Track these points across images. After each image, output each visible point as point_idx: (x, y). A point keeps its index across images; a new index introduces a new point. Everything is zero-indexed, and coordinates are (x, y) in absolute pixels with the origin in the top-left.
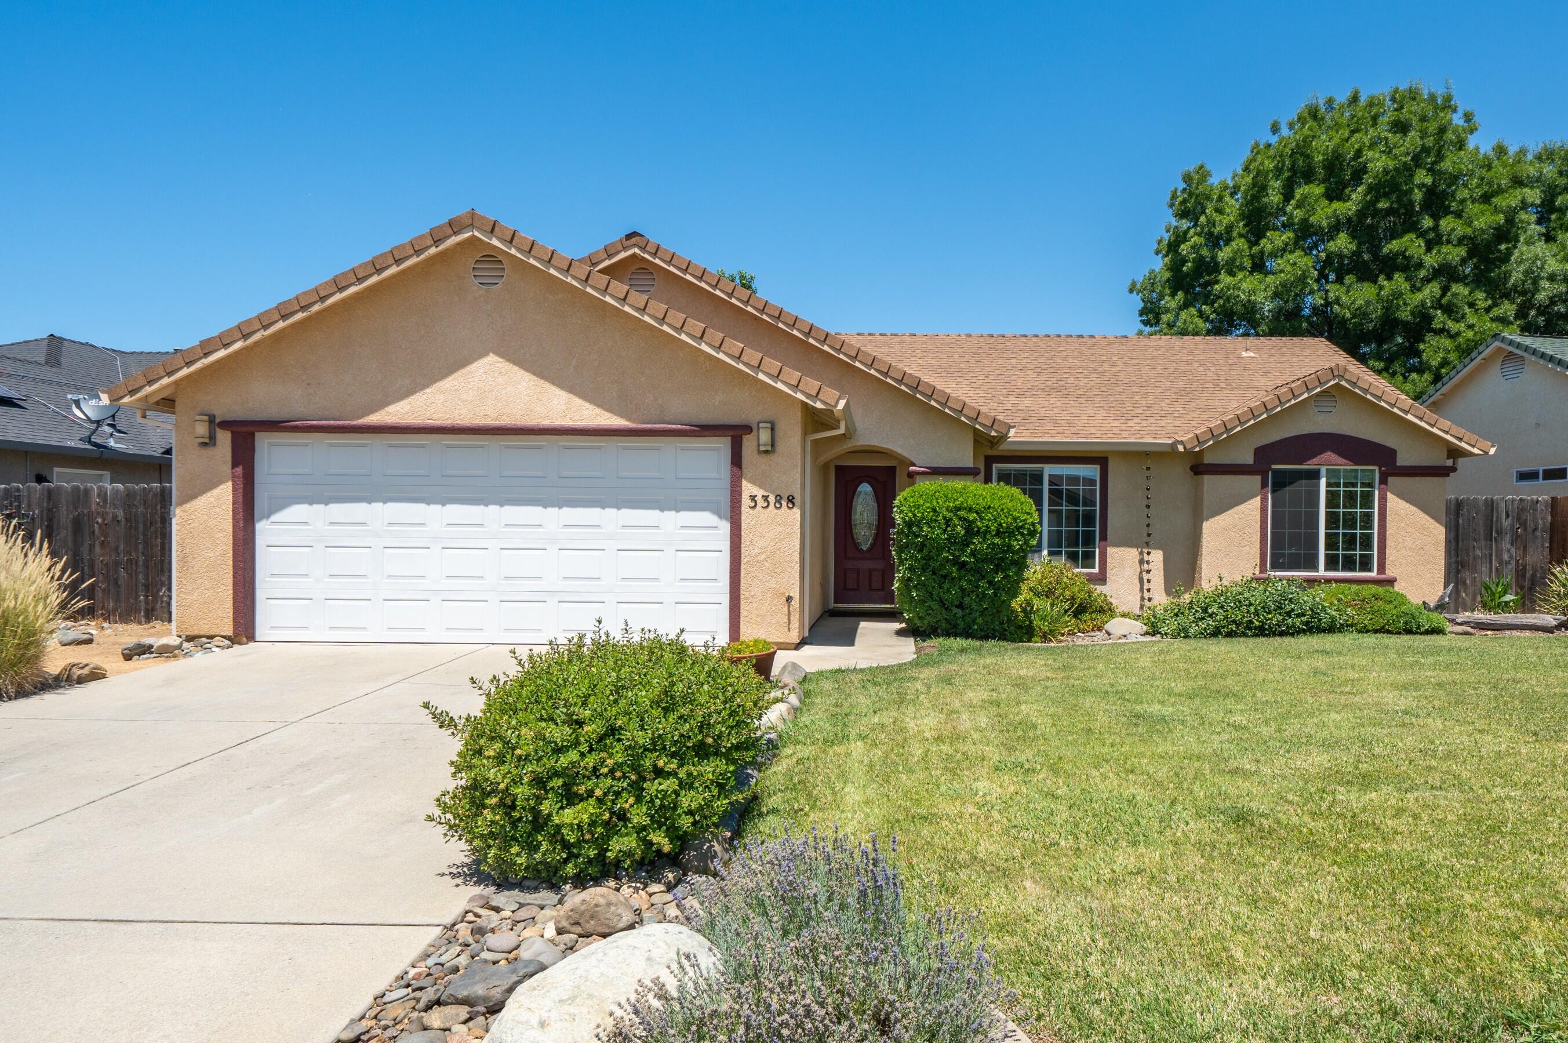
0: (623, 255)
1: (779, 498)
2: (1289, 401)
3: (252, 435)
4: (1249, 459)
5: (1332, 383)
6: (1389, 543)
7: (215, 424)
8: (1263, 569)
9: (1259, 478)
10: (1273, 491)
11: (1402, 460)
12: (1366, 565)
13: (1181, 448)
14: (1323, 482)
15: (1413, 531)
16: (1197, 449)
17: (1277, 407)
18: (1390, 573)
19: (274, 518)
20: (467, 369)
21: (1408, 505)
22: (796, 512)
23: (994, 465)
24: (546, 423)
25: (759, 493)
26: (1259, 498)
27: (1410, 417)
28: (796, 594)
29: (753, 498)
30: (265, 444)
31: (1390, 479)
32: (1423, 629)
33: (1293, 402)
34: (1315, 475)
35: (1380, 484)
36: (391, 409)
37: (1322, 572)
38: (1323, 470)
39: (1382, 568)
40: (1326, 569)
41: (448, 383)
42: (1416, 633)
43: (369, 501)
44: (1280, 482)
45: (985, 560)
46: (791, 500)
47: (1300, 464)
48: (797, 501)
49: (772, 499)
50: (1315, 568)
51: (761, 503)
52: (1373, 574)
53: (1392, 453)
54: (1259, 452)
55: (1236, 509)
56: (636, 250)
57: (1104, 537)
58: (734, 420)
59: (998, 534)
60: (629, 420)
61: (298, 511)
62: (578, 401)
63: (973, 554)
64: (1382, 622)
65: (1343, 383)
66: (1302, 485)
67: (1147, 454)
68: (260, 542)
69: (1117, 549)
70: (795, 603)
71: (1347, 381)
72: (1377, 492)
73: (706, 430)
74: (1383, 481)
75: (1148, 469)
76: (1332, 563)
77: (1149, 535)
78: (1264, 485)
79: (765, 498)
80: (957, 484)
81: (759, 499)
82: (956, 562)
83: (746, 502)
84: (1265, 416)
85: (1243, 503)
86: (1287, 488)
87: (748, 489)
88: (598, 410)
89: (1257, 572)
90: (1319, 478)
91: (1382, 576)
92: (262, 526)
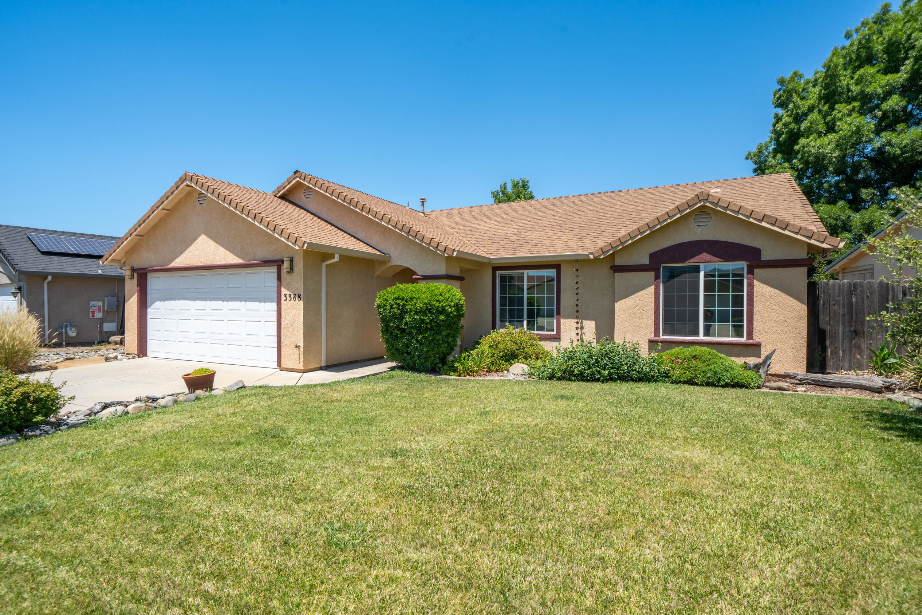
0: (294, 182)
1: (295, 295)
2: (666, 220)
3: (146, 274)
4: (646, 261)
5: (699, 205)
6: (755, 317)
7: (133, 270)
8: (657, 334)
9: (653, 273)
10: (663, 282)
11: (765, 256)
12: (738, 332)
13: (591, 257)
14: (702, 274)
15: (777, 308)
16: (602, 257)
17: (657, 225)
18: (757, 338)
19: (152, 307)
21: (772, 289)
22: (302, 302)
23: (497, 272)
25: (288, 293)
26: (653, 287)
27: (764, 224)
29: (285, 295)
30: (150, 276)
31: (756, 271)
32: (722, 383)
33: (669, 221)
34: (697, 270)
35: (748, 273)
36: (176, 260)
37: (701, 337)
38: (702, 266)
39: (750, 335)
40: (705, 335)
41: (191, 249)
42: (716, 386)
43: (175, 299)
44: (672, 274)
45: (412, 328)
46: (299, 296)
47: (683, 263)
48: (302, 297)
49: (292, 296)
50: (697, 334)
51: (289, 298)
52: (743, 340)
53: (757, 251)
54: (653, 256)
55: (637, 294)
56: (298, 179)
57: (558, 313)
58: (278, 257)
59: (416, 313)
60: (243, 260)
61: (158, 304)
62: (228, 253)
64: (690, 375)
65: (708, 204)
66: (687, 278)
67: (577, 261)
68: (149, 316)
69: (567, 320)
70: (301, 349)
71: (710, 203)
72: (745, 281)
73: (266, 263)
74: (751, 271)
75: (577, 270)
76: (709, 331)
77: (577, 311)
78: (657, 277)
79: (290, 295)
80: (431, 284)
81: (288, 296)
83: (283, 298)
84: (648, 232)
85: (642, 290)
86: (675, 279)
87: (284, 291)
88: (234, 257)
89: (652, 336)
90: (698, 272)
91: (750, 341)
92: (149, 310)
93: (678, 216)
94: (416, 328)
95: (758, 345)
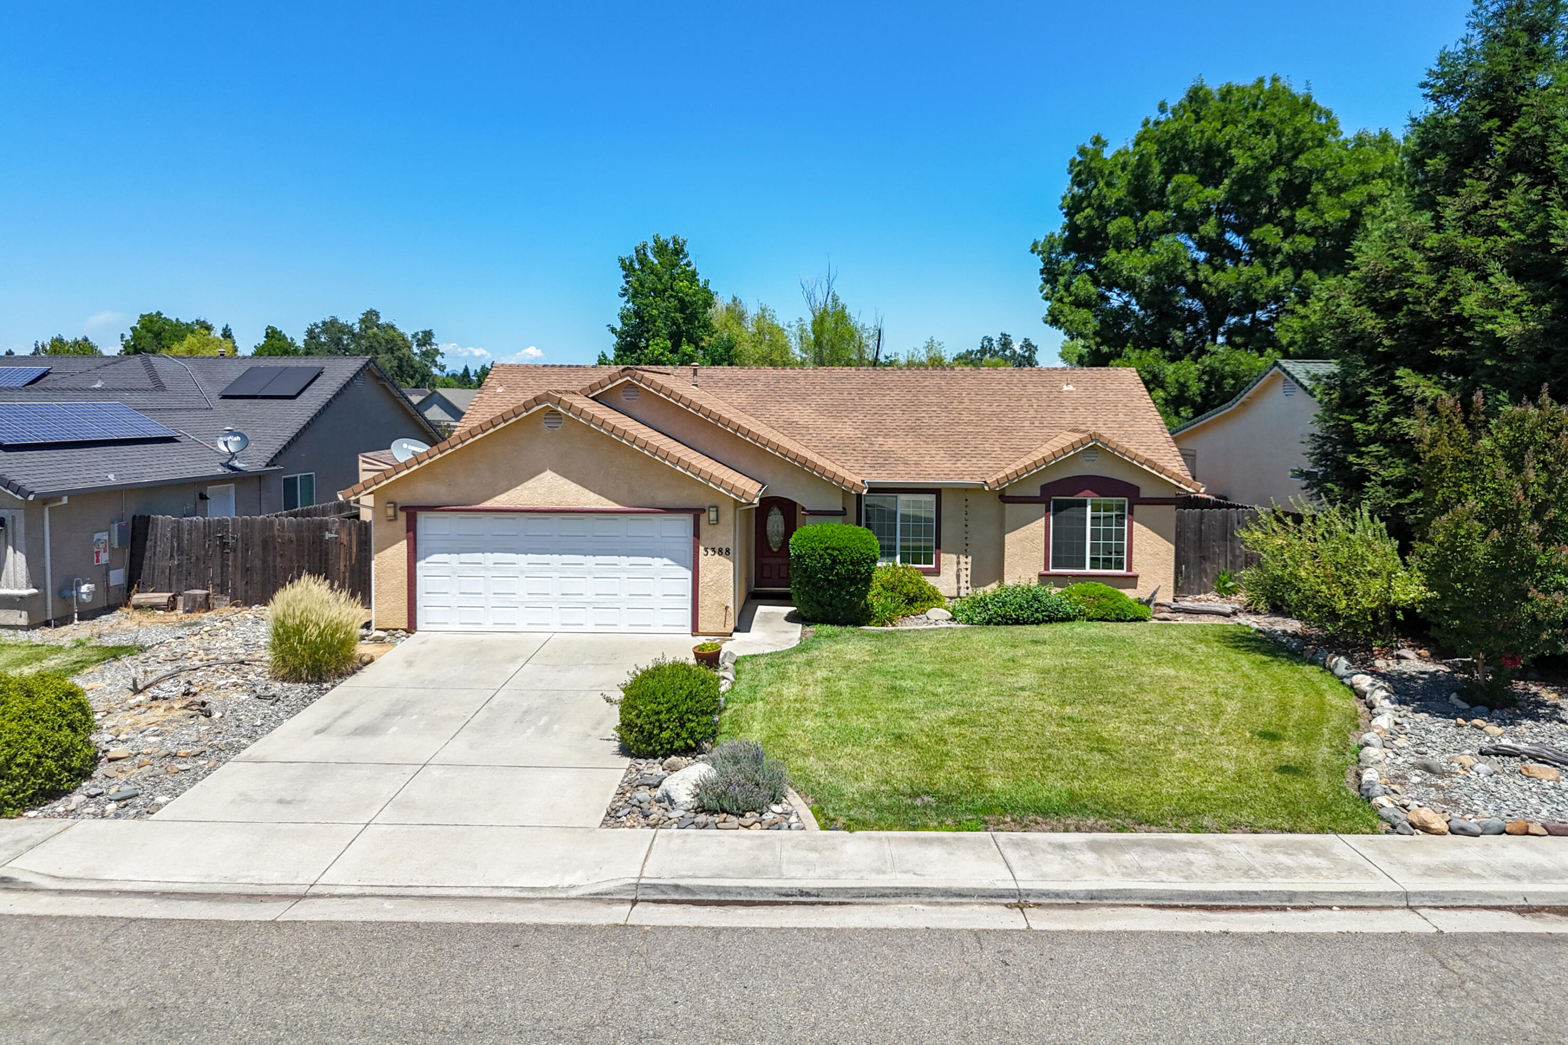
0: (620, 381)
1: (720, 550)
2: (1061, 456)
3: (417, 514)
4: (1037, 494)
5: (1091, 444)
6: (1134, 550)
7: (397, 508)
8: (1047, 568)
9: (1044, 505)
10: (1054, 515)
11: (1144, 494)
12: (1119, 565)
13: (987, 487)
14: (1089, 508)
15: (1152, 542)
16: (999, 489)
17: (1055, 460)
18: (1135, 571)
19: (428, 559)
20: (542, 475)
21: (1148, 530)
22: (731, 559)
23: (863, 495)
24: (587, 507)
25: (710, 547)
26: (1043, 519)
27: (1145, 467)
28: (731, 605)
29: (706, 549)
30: (422, 517)
31: (1136, 507)
33: (1064, 457)
34: (1083, 504)
35: (1129, 509)
36: (497, 498)
37: (1088, 570)
38: (1089, 500)
39: (1130, 568)
40: (1092, 568)
41: (529, 484)
43: (484, 551)
44: (1059, 508)
46: (728, 551)
47: (1071, 496)
48: (731, 551)
49: (717, 550)
50: (1084, 567)
51: (711, 553)
52: (1123, 572)
53: (1137, 490)
54: (1044, 489)
55: (1025, 528)
57: (938, 546)
58: (695, 505)
60: (634, 506)
61: (442, 557)
63: (837, 574)
65: (1099, 444)
66: (1075, 511)
67: (966, 490)
68: (419, 574)
69: (947, 556)
70: (731, 610)
71: (1101, 443)
72: (1126, 516)
74: (1131, 507)
75: (966, 500)
76: (1095, 563)
77: (967, 545)
78: (1048, 510)
79: (713, 550)
80: (831, 524)
81: (709, 550)
82: (826, 579)
83: (702, 552)
84: (1047, 466)
85: (1033, 522)
86: (1065, 512)
87: (703, 545)
89: (1042, 570)
90: (1086, 506)
91: (1130, 573)
92: (419, 564)
93: (1072, 453)
94: (848, 579)
95: (1136, 577)
